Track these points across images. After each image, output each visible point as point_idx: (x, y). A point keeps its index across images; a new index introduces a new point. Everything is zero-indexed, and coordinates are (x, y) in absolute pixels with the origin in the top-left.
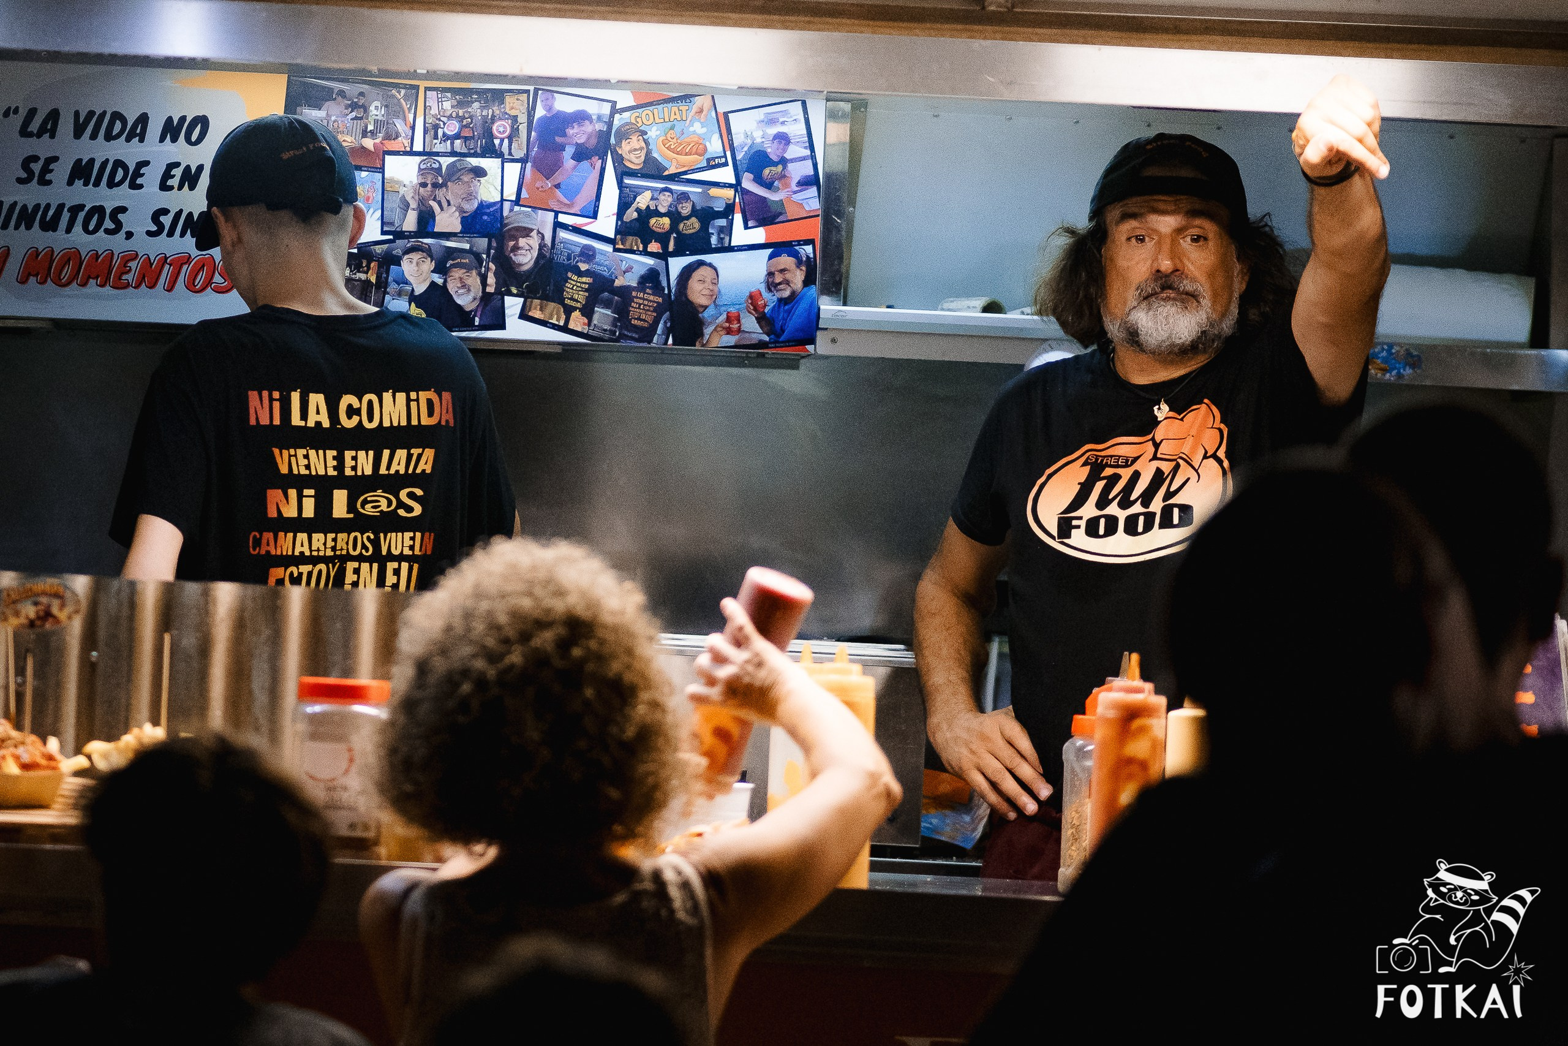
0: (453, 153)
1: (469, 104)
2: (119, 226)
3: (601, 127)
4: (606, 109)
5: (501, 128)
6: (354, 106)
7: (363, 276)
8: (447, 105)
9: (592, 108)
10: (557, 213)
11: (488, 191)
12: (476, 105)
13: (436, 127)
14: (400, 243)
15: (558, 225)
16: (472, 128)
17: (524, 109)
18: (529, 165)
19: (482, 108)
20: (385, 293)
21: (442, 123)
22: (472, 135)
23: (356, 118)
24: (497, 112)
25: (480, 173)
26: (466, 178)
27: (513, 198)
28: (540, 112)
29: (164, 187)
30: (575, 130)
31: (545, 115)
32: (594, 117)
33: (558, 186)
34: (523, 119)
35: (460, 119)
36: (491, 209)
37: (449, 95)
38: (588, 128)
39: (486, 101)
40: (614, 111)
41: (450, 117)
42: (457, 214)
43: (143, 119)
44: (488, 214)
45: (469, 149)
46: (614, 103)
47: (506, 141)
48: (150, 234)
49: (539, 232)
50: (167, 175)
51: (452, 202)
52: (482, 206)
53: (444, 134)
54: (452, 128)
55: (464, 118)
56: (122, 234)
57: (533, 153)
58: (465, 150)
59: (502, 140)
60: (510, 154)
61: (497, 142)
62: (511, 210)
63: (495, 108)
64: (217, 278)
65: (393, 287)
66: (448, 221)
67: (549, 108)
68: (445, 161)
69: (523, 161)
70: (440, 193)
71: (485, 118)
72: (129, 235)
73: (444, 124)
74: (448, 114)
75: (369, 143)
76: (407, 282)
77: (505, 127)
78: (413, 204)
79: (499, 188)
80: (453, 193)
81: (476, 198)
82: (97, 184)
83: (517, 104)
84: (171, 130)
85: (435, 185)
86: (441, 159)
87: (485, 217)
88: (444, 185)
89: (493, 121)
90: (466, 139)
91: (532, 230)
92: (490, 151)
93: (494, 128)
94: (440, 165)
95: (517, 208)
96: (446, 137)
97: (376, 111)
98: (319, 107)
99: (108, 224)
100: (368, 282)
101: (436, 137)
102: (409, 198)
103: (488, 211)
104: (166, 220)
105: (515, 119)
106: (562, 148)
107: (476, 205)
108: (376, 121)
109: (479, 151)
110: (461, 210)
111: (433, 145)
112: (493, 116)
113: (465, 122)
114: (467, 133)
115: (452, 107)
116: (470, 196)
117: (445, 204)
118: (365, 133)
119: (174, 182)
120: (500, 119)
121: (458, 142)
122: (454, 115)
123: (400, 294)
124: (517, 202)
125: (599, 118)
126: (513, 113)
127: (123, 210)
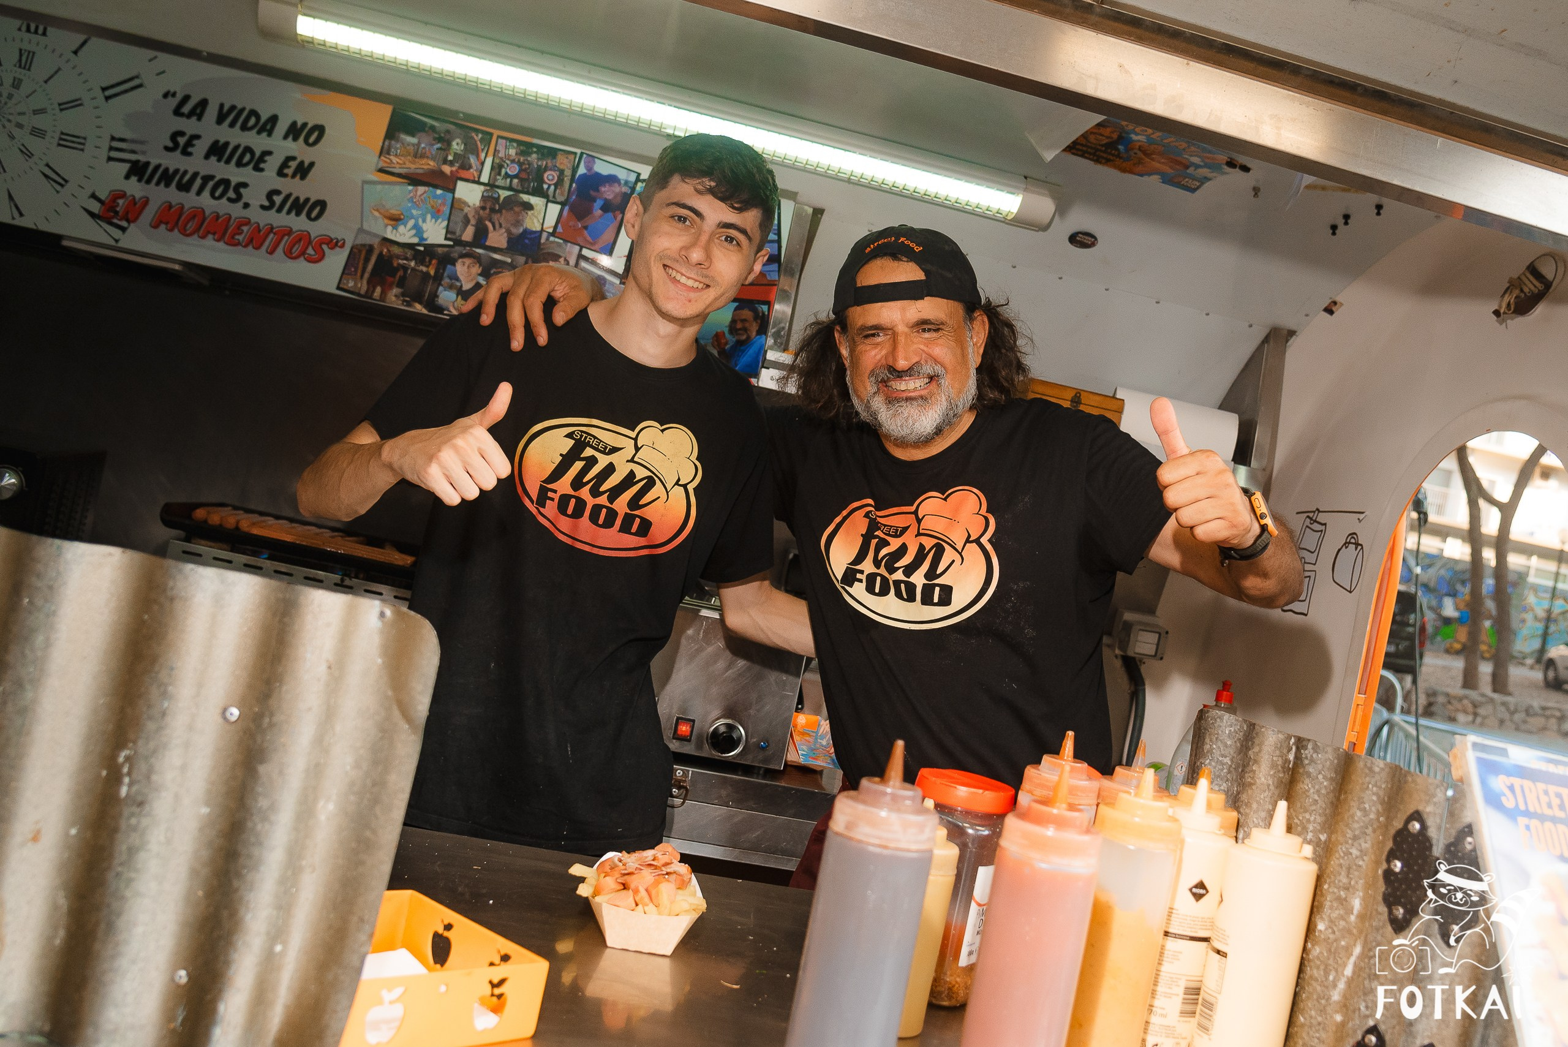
0: (510, 188)
1: (529, 154)
2: (239, 197)
3: (625, 189)
4: (632, 178)
5: (550, 177)
6: (440, 140)
7: (424, 269)
8: (512, 152)
9: (622, 175)
10: (581, 248)
11: (532, 223)
12: (534, 156)
13: (501, 167)
14: (458, 248)
15: (581, 257)
16: (528, 173)
17: (570, 166)
18: (567, 208)
19: (538, 159)
20: (440, 284)
21: (506, 165)
22: (526, 177)
23: (440, 149)
24: (550, 164)
25: (529, 207)
26: (517, 209)
27: (551, 230)
28: (582, 170)
29: (281, 173)
30: (606, 189)
31: (585, 174)
32: (622, 182)
33: (586, 228)
34: (568, 172)
35: (520, 164)
36: (532, 236)
37: (515, 145)
38: (617, 189)
39: (543, 154)
40: (638, 180)
41: (513, 161)
42: (506, 234)
43: (274, 119)
44: (530, 239)
45: (523, 188)
46: (639, 174)
47: (552, 187)
48: (263, 207)
49: (565, 260)
50: (285, 164)
51: (503, 226)
52: (526, 232)
53: (506, 173)
54: (513, 170)
55: (523, 163)
56: (240, 204)
57: (572, 200)
58: (520, 188)
59: (549, 186)
60: (554, 197)
61: (545, 186)
62: (547, 239)
63: (549, 161)
64: (310, 251)
65: (446, 281)
66: (497, 238)
67: (589, 168)
68: (504, 194)
69: (563, 204)
70: (495, 217)
71: (539, 167)
72: (246, 206)
73: (508, 165)
74: (512, 158)
75: (447, 169)
76: (458, 279)
77: (553, 176)
78: (473, 222)
79: (541, 221)
80: (505, 218)
81: (522, 225)
82: (228, 162)
83: (565, 161)
84: (294, 131)
85: (493, 210)
86: (501, 192)
87: (527, 241)
88: (500, 211)
89: (546, 169)
90: (521, 180)
91: (560, 257)
92: (539, 192)
93: (545, 175)
94: (499, 196)
95: (552, 239)
96: (507, 175)
97: (457, 146)
98: (413, 136)
99: (231, 194)
100: (427, 274)
101: (499, 174)
102: (470, 216)
103: (529, 236)
104: (278, 199)
105: (562, 172)
106: (594, 200)
107: (521, 230)
108: (455, 154)
109: (530, 190)
110: (508, 232)
111: (496, 180)
112: (546, 166)
113: (524, 167)
114: (524, 175)
115: (516, 154)
116: (518, 223)
117: (497, 226)
118: (445, 161)
119: (289, 171)
120: (551, 170)
121: (515, 181)
122: (516, 160)
123: (451, 287)
124: (553, 234)
125: (626, 182)
126: (562, 167)
127: (245, 185)
